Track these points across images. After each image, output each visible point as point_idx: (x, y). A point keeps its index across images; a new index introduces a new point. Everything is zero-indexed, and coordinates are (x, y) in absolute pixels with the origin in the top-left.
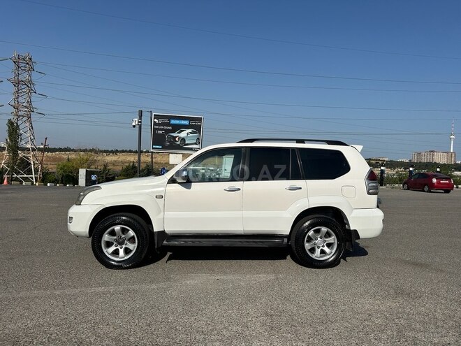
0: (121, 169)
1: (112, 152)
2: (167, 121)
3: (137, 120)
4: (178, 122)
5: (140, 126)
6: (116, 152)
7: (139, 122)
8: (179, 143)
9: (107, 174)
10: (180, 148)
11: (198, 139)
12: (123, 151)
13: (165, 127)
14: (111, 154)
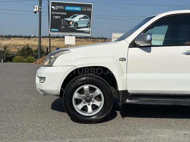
0: (17, 50)
1: (6, 37)
2: (62, 7)
3: (37, 6)
4: (71, 8)
5: (40, 12)
6: (9, 37)
7: (39, 9)
8: (72, 26)
9: (6, 54)
10: (73, 30)
11: (89, 23)
12: (15, 37)
13: (61, 13)
14: (5, 39)
